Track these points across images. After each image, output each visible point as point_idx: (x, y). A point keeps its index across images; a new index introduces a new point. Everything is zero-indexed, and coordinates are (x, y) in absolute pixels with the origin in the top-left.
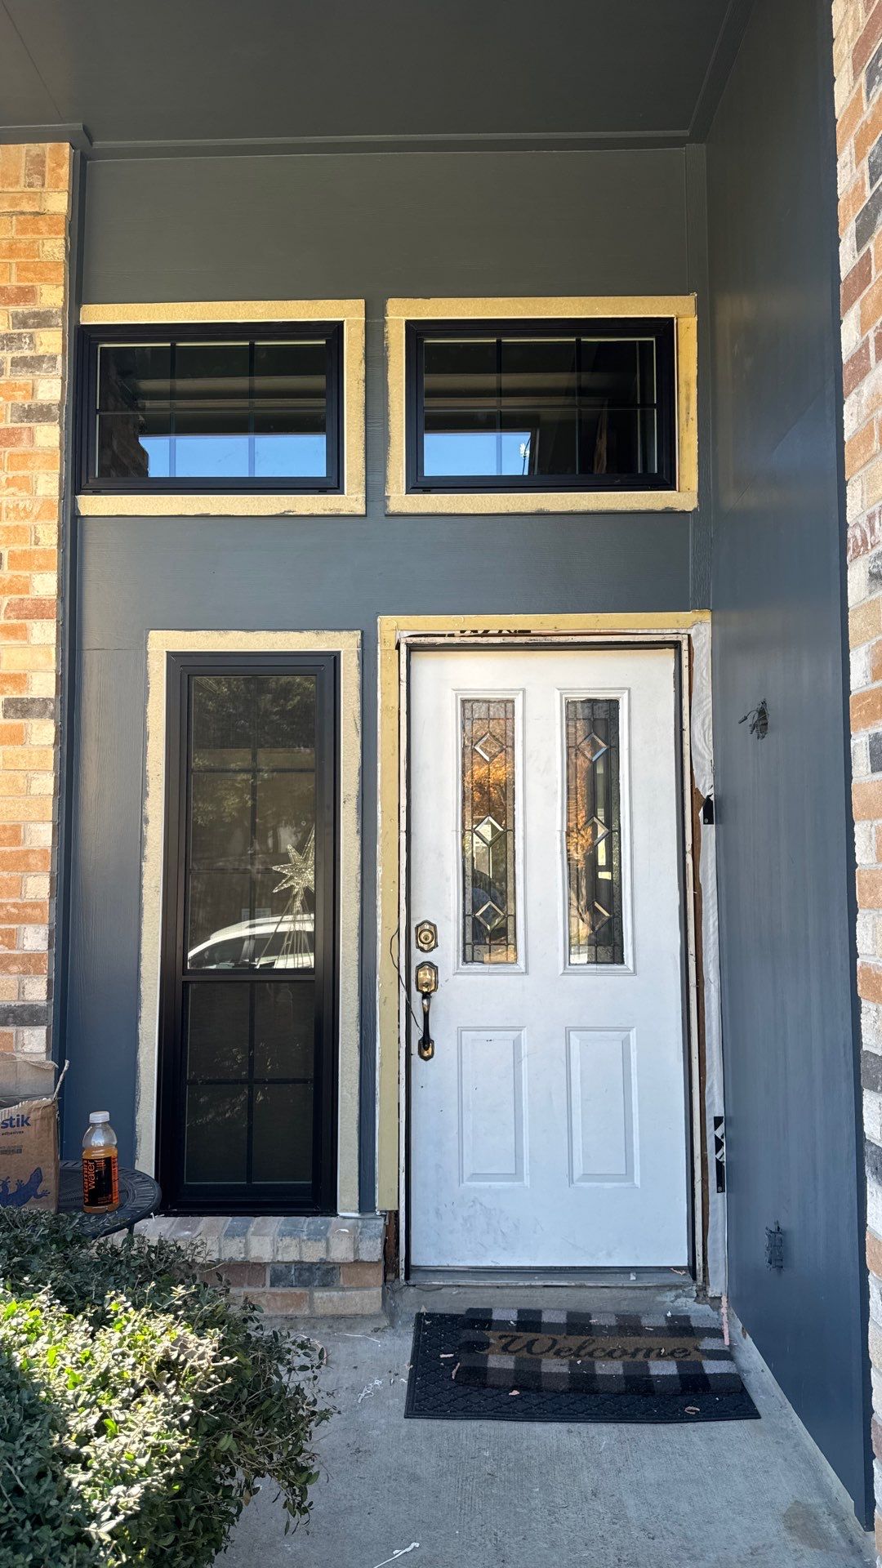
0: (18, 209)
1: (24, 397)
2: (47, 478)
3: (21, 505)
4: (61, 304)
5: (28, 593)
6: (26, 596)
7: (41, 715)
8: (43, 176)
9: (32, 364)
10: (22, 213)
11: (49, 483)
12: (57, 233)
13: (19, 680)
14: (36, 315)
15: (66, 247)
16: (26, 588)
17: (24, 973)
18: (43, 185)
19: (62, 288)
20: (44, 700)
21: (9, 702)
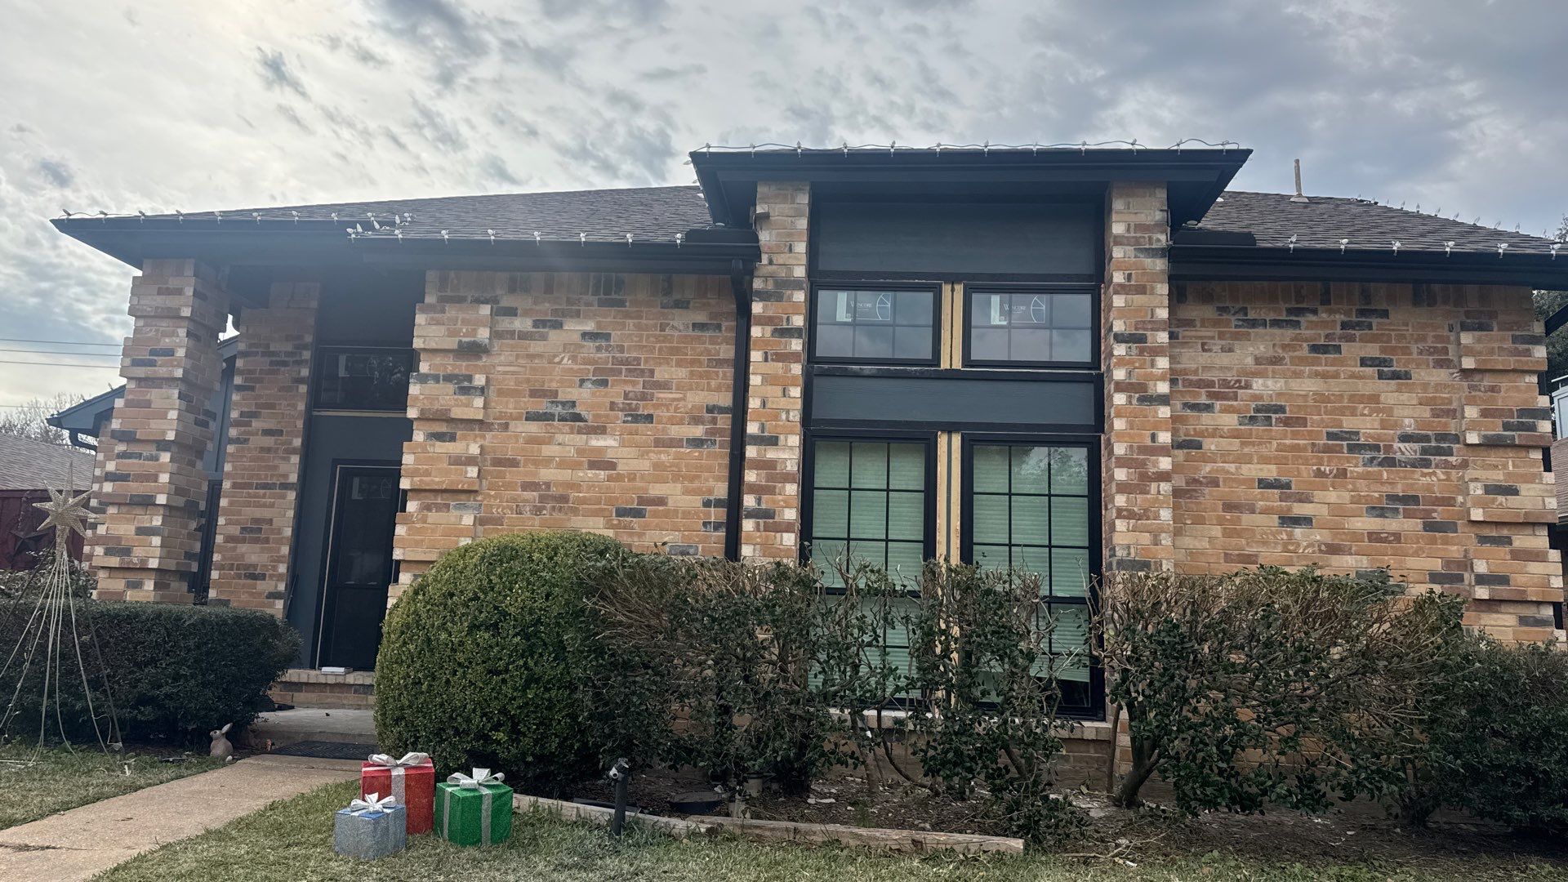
0: (300, 306)
1: (296, 374)
2: (301, 404)
3: (291, 414)
4: (311, 341)
6: (290, 446)
7: (291, 489)
9: (299, 363)
10: (301, 308)
11: (301, 406)
13: (286, 476)
14: (303, 345)
15: (315, 320)
16: (290, 443)
17: (279, 580)
18: (309, 298)
19: (312, 335)
20: (293, 483)
21: (281, 484)
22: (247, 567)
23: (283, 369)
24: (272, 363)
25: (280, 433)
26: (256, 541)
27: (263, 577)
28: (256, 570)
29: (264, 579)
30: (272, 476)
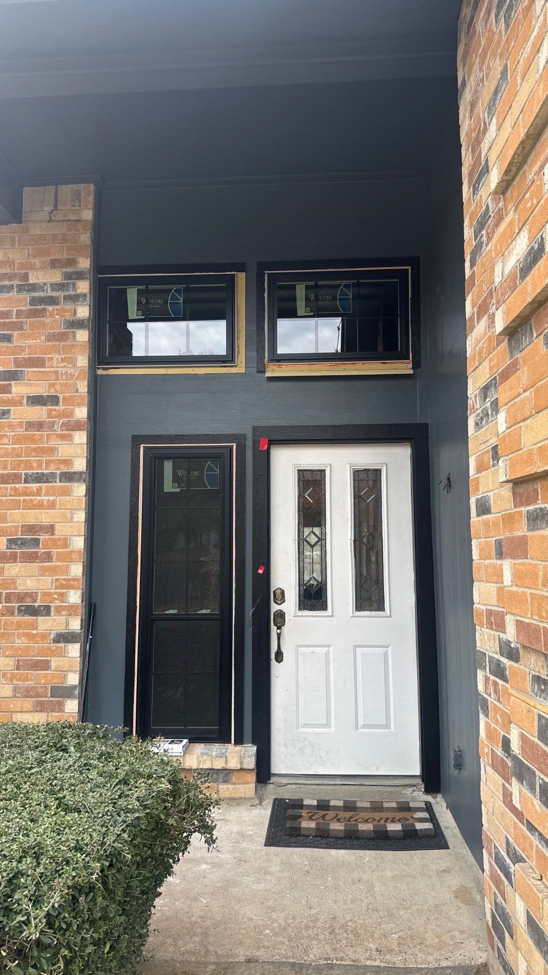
0: (67, 218)
1: (70, 316)
2: (82, 358)
3: (69, 373)
4: (89, 267)
5: (72, 417)
6: (71, 419)
7: (78, 481)
8: (80, 201)
9: (75, 298)
10: (69, 220)
11: (83, 361)
12: (87, 230)
13: (68, 462)
14: (76, 273)
15: (92, 238)
16: (72, 414)
17: (70, 615)
18: (80, 206)
19: (89, 259)
20: (80, 472)
21: (62, 474)
22: (21, 597)
23: (50, 308)
24: (34, 301)
25: (54, 400)
26: (32, 558)
27: (47, 611)
28: (35, 601)
29: (48, 614)
30: (48, 463)
